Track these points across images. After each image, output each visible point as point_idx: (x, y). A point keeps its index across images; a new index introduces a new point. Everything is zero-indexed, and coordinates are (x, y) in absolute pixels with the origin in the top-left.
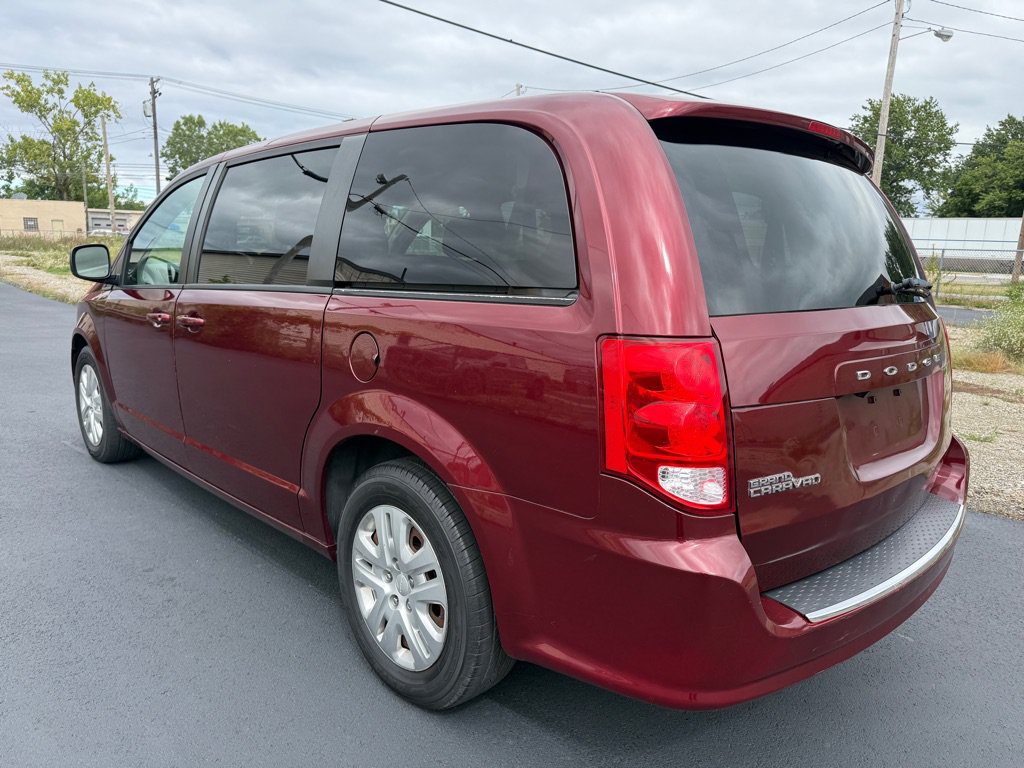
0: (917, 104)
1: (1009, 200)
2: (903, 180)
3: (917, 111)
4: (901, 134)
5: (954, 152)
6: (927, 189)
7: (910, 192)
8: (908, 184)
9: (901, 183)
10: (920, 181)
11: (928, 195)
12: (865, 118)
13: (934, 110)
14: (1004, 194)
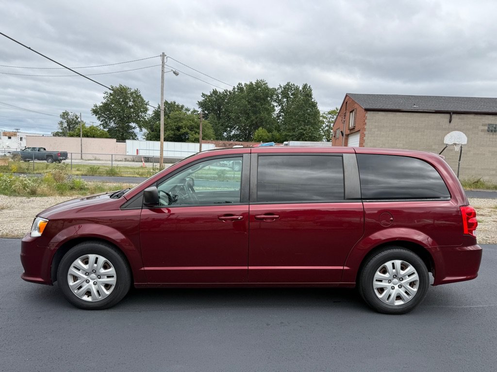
0: (132, 91)
1: (175, 135)
2: (131, 123)
3: (132, 94)
4: (127, 103)
5: (148, 112)
6: (140, 127)
7: (134, 128)
8: (133, 125)
9: (130, 124)
10: (137, 124)
11: (141, 130)
12: (110, 93)
13: (139, 94)
14: (173, 132)
